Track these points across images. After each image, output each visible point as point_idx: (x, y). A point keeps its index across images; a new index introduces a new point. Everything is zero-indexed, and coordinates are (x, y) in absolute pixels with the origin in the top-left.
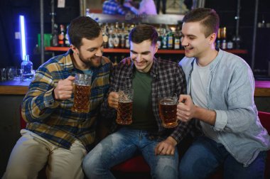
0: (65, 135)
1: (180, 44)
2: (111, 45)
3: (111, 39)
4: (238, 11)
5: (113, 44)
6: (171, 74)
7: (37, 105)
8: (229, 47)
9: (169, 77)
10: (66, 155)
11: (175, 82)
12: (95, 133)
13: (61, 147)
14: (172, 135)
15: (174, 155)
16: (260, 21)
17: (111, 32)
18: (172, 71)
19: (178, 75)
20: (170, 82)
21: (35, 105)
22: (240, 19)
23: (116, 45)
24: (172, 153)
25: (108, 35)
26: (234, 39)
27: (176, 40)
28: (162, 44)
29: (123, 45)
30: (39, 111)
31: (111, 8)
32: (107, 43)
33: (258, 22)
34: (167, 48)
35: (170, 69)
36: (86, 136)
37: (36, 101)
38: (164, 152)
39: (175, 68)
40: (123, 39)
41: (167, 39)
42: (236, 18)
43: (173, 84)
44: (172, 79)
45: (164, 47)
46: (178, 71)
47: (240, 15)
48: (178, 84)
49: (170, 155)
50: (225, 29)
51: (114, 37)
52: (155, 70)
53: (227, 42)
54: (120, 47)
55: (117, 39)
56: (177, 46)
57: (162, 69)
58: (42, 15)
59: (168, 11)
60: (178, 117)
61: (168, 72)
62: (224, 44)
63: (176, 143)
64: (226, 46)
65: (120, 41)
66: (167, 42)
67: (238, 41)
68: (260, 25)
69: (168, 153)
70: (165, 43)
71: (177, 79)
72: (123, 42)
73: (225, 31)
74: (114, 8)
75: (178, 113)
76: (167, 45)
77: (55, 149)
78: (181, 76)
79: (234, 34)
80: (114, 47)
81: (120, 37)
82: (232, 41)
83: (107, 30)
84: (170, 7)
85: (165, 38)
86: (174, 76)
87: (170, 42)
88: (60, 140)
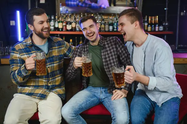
0: (41, 91)
2: (77, 29)
3: (77, 25)
5: (79, 29)
7: (19, 76)
8: (160, 30)
16: (182, 11)
17: (77, 20)
21: (18, 76)
22: (168, 10)
25: (76, 22)
26: (164, 24)
28: (113, 28)
30: (22, 79)
32: (75, 27)
33: (180, 12)
34: (117, 31)
37: (18, 74)
41: (117, 24)
42: (165, 9)
45: (115, 30)
47: (168, 8)
50: (157, 17)
53: (159, 26)
59: (117, 3)
60: (125, 80)
62: (157, 28)
64: (159, 29)
66: (117, 26)
67: (167, 25)
68: (182, 14)
70: (115, 27)
75: (125, 78)
76: (117, 29)
79: (164, 20)
80: (80, 31)
82: (163, 26)
83: (75, 19)
85: (115, 24)
88: (38, 95)
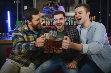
0: (26, 60)
1: (76, 23)
2: (47, 25)
3: (46, 22)
4: (100, 9)
5: (48, 24)
6: (73, 32)
9: (72, 34)
10: (27, 69)
11: (75, 36)
12: (40, 60)
13: (24, 66)
14: (75, 60)
15: (76, 69)
16: (110, 13)
17: (46, 19)
18: (73, 31)
19: (76, 33)
20: (73, 36)
22: (101, 13)
23: (49, 25)
24: (76, 67)
25: (46, 20)
26: (99, 21)
27: (74, 22)
28: (68, 24)
29: (52, 24)
31: (46, 10)
32: (45, 23)
33: (109, 14)
34: (71, 25)
35: (72, 30)
36: (36, 61)
38: (72, 67)
39: (74, 29)
40: (52, 22)
41: (71, 21)
42: (99, 12)
43: (74, 37)
44: (73, 34)
45: (69, 25)
46: (76, 31)
47: (101, 11)
48: (77, 36)
49: (74, 68)
50: (95, 17)
51: (48, 21)
52: (66, 31)
54: (50, 25)
55: (49, 22)
56: (75, 25)
57: (69, 30)
58: (17, 12)
60: (63, 47)
61: (71, 32)
63: (77, 63)
65: (51, 23)
66: (71, 23)
69: (74, 67)
70: (70, 23)
71: (76, 34)
72: (52, 23)
73: (95, 18)
74: (48, 10)
75: (63, 45)
76: (70, 24)
77: (22, 67)
78: (77, 33)
80: (48, 25)
81: (50, 21)
83: (45, 18)
84: (71, 10)
85: (70, 21)
86: (74, 33)
87: (72, 23)
88: (24, 63)
